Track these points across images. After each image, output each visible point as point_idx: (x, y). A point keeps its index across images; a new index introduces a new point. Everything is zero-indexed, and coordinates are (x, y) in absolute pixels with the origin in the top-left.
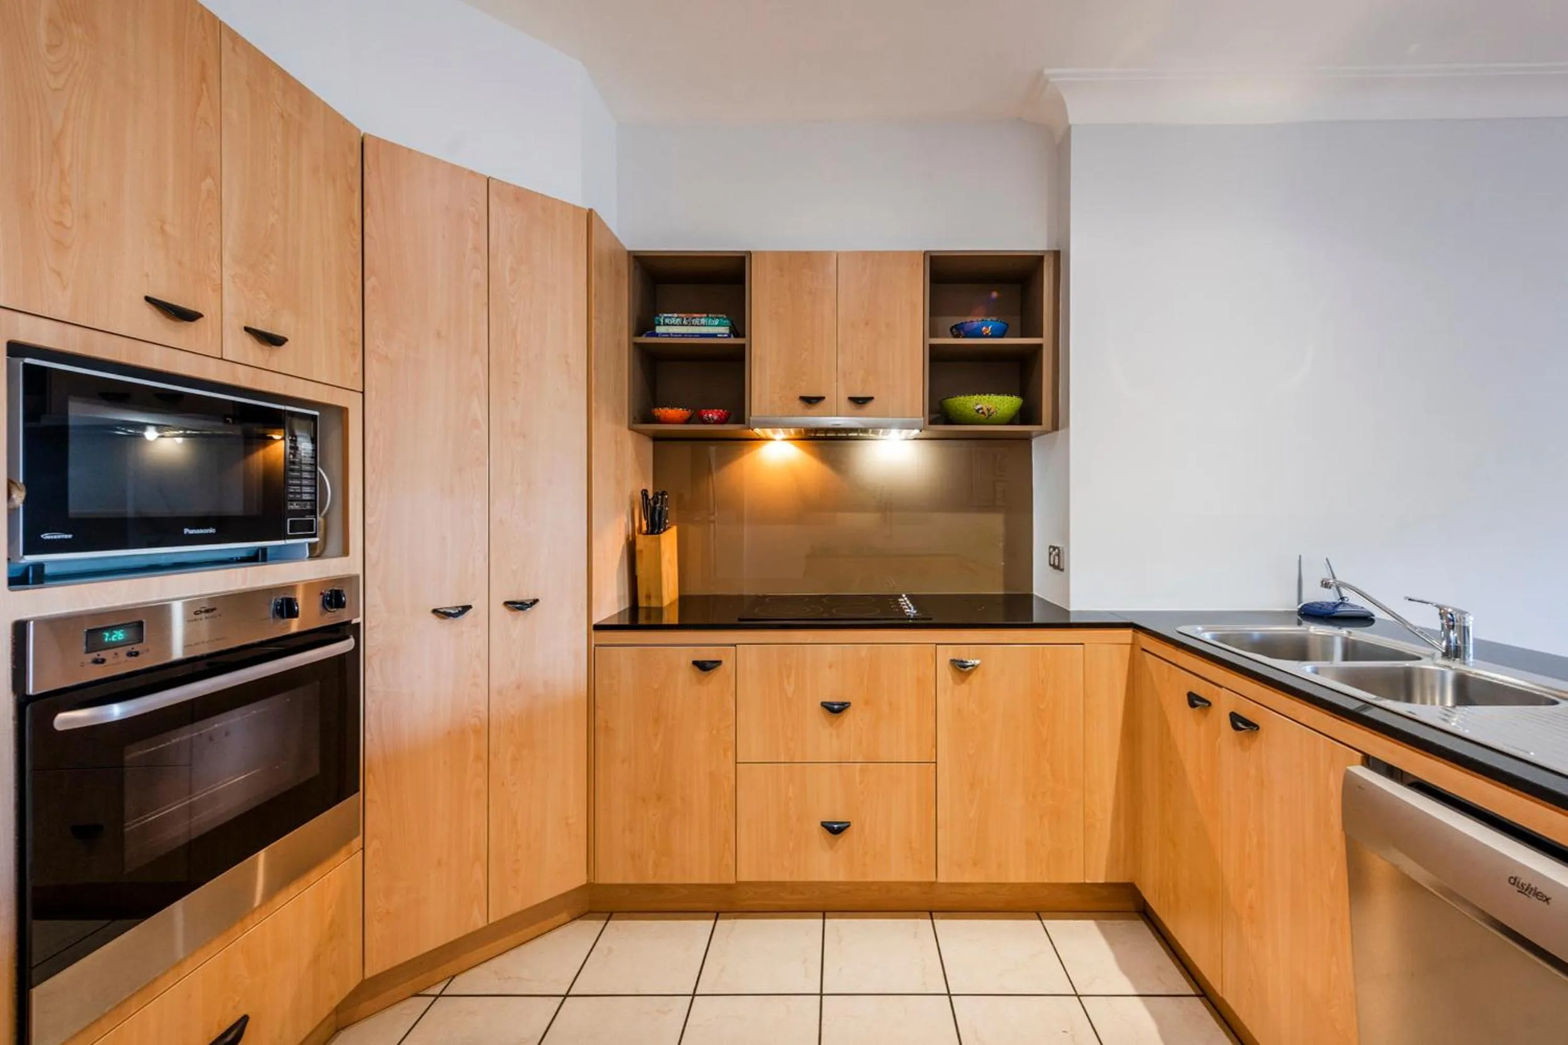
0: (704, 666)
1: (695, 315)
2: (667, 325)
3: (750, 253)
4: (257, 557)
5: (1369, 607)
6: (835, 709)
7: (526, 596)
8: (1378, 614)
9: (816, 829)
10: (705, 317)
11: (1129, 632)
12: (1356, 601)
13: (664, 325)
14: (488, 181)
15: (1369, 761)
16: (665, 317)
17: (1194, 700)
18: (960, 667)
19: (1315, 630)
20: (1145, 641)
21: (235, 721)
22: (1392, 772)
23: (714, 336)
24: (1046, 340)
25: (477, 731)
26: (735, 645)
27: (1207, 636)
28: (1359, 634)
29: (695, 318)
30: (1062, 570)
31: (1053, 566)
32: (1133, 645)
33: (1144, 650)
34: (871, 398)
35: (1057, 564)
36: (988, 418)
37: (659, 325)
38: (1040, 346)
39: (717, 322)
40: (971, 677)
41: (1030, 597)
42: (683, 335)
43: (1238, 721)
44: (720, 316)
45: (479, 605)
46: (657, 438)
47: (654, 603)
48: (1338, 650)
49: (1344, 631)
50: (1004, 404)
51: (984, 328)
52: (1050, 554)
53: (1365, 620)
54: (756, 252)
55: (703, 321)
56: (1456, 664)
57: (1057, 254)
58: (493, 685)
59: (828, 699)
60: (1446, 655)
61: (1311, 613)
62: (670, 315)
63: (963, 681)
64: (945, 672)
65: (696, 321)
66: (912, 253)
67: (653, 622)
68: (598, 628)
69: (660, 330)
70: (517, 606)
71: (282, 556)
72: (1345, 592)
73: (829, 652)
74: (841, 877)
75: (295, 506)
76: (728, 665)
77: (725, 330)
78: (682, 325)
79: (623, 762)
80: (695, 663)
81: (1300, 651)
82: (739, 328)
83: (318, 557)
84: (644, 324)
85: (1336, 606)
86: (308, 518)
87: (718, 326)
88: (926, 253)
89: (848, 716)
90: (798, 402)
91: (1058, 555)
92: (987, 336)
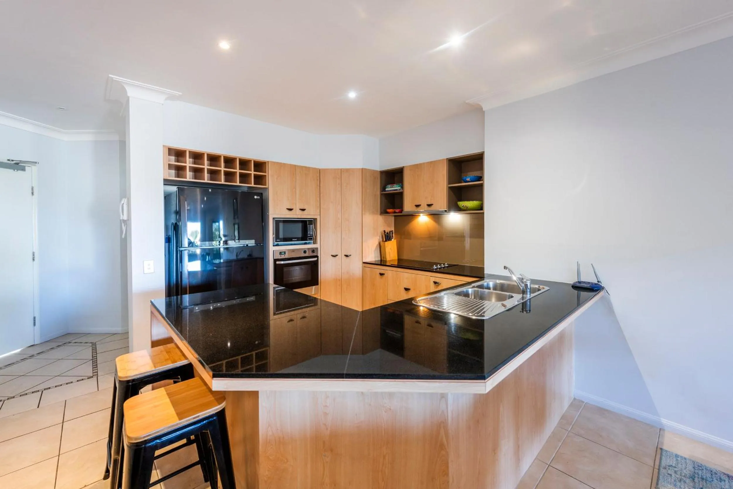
0: (382, 274)
3: (404, 167)
4: (305, 244)
6: (407, 290)
7: (348, 254)
14: (341, 170)
18: (436, 284)
21: (297, 268)
23: (397, 190)
24: (485, 182)
25: (339, 280)
26: (387, 270)
29: (393, 185)
34: (432, 204)
36: (466, 208)
38: (483, 184)
39: (397, 186)
42: (391, 190)
44: (398, 184)
45: (340, 255)
46: (395, 216)
47: (385, 259)
50: (474, 204)
51: (467, 179)
55: (395, 186)
58: (343, 271)
59: (406, 287)
62: (389, 185)
64: (432, 284)
66: (443, 160)
67: (384, 264)
68: (364, 263)
69: (387, 189)
70: (347, 256)
71: (309, 243)
73: (406, 275)
75: (309, 235)
76: (386, 275)
77: (399, 188)
78: (391, 188)
79: (368, 294)
80: (380, 273)
82: (402, 187)
83: (315, 244)
84: (383, 189)
86: (311, 237)
88: (447, 159)
89: (410, 293)
90: (415, 207)
92: (469, 182)
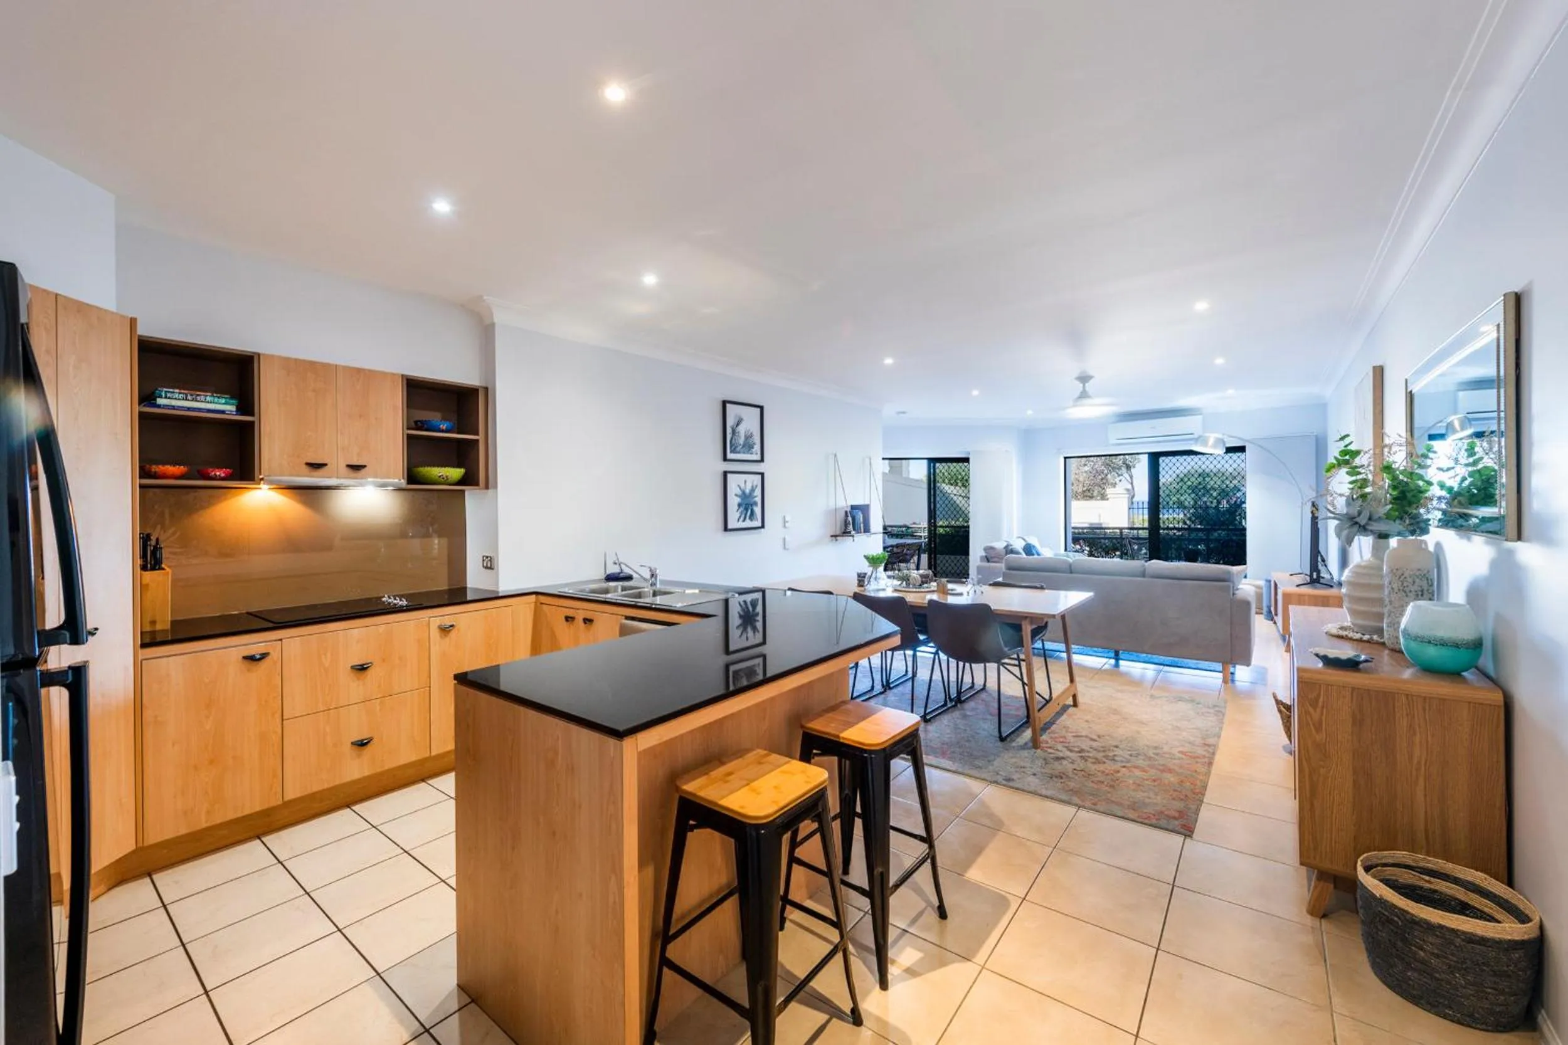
0: (254, 659)
1: (198, 393)
2: (169, 398)
3: (259, 355)
5: (631, 572)
6: (362, 668)
8: (635, 575)
9: (347, 748)
10: (210, 396)
11: (534, 596)
12: (627, 571)
13: (166, 397)
14: (56, 298)
15: (627, 618)
16: (166, 392)
17: (567, 619)
18: (445, 630)
19: (612, 584)
20: (542, 599)
22: (633, 619)
23: (223, 412)
24: (480, 437)
26: (281, 640)
27: (570, 591)
28: (627, 584)
29: (198, 395)
30: (493, 569)
31: (486, 568)
32: (536, 603)
33: (542, 603)
34: (365, 466)
35: (489, 565)
36: (445, 481)
37: (161, 397)
38: (477, 441)
39: (223, 401)
40: (450, 634)
41: (465, 588)
42: (189, 409)
43: (588, 621)
44: (226, 396)
48: (620, 590)
49: (621, 583)
50: (456, 473)
51: (441, 427)
52: (483, 560)
53: (629, 578)
54: (264, 355)
55: (209, 399)
56: (654, 588)
57: (486, 389)
59: (355, 663)
60: (651, 585)
61: (610, 578)
62: (171, 390)
63: (445, 636)
64: (435, 633)
65: (202, 398)
66: (394, 374)
68: (146, 646)
69: (161, 402)
72: (623, 566)
73: (358, 633)
74: (367, 773)
76: (275, 655)
77: (233, 408)
78: (186, 399)
79: (173, 745)
80: (245, 658)
81: (607, 591)
82: (247, 408)
85: (619, 573)
87: (224, 404)
88: (403, 376)
89: (370, 673)
90: (305, 466)
91: (490, 561)
92: (443, 431)
